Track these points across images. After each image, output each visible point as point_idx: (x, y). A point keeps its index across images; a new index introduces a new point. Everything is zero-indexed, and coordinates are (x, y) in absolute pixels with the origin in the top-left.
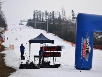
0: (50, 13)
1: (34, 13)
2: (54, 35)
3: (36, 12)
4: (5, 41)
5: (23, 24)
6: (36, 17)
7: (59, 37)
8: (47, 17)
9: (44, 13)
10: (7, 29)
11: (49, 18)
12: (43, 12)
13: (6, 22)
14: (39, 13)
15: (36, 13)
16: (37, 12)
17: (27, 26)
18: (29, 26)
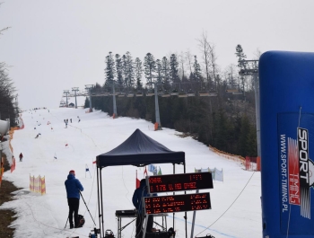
0: (161, 59)
1: (109, 64)
3: (114, 59)
4: (14, 165)
5: (72, 105)
6: (116, 78)
7: (200, 140)
8: (153, 73)
9: (143, 61)
10: (20, 125)
11: (159, 78)
12: (138, 60)
13: (14, 101)
14: (124, 63)
15: (116, 63)
16: (118, 61)
17: (88, 109)
18: (94, 109)
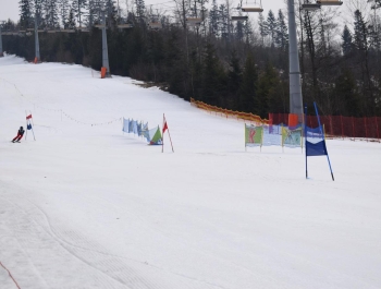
2: (142, 85)
8: (82, 10)
11: (91, 16)
18: (5, 54)
